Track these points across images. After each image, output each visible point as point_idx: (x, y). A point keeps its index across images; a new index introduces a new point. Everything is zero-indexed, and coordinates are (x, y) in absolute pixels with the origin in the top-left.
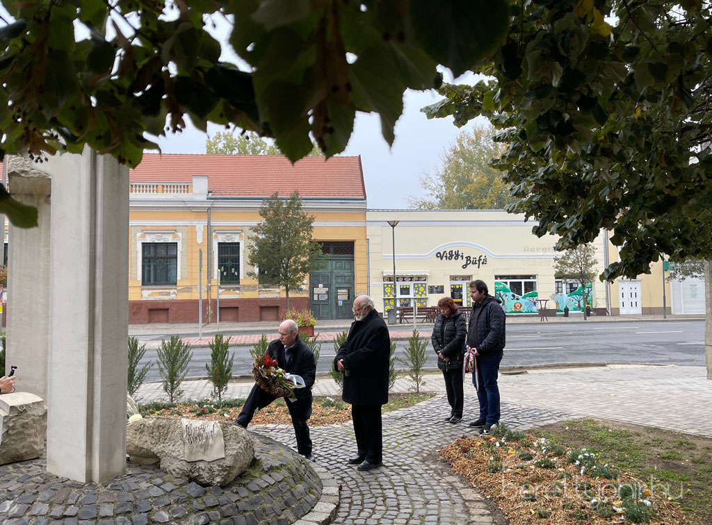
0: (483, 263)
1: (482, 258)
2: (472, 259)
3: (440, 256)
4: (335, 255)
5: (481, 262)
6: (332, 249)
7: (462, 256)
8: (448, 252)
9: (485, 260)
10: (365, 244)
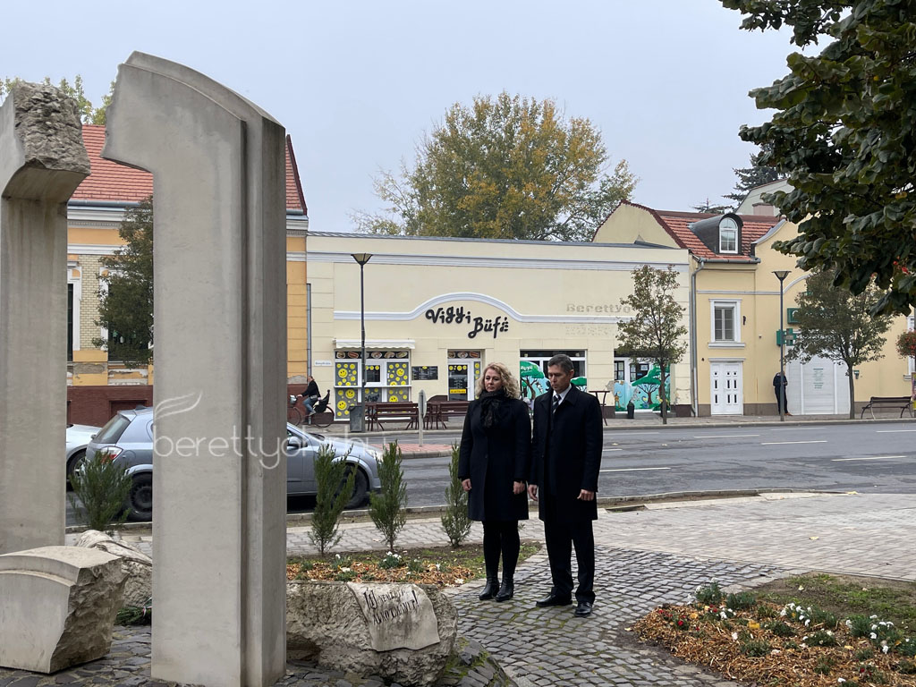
0: (502, 330)
1: (501, 321)
2: (484, 323)
3: (432, 316)
5: (499, 327)
7: (469, 318)
8: (445, 310)
9: (506, 324)
10: (305, 292)
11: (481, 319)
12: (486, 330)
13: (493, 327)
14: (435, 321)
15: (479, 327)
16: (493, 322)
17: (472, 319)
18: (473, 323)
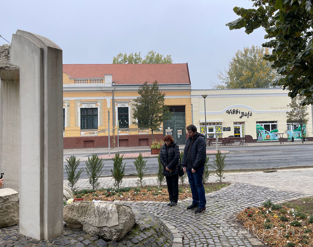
0: (250, 115)
1: (250, 113)
2: (244, 114)
3: (228, 112)
4: (175, 113)
5: (249, 115)
6: (174, 110)
7: (240, 112)
8: (232, 110)
9: (251, 114)
10: (191, 107)
11: (243, 113)
12: (245, 116)
13: (247, 115)
14: (229, 114)
15: (243, 115)
16: (247, 113)
17: (240, 113)
18: (241, 114)
